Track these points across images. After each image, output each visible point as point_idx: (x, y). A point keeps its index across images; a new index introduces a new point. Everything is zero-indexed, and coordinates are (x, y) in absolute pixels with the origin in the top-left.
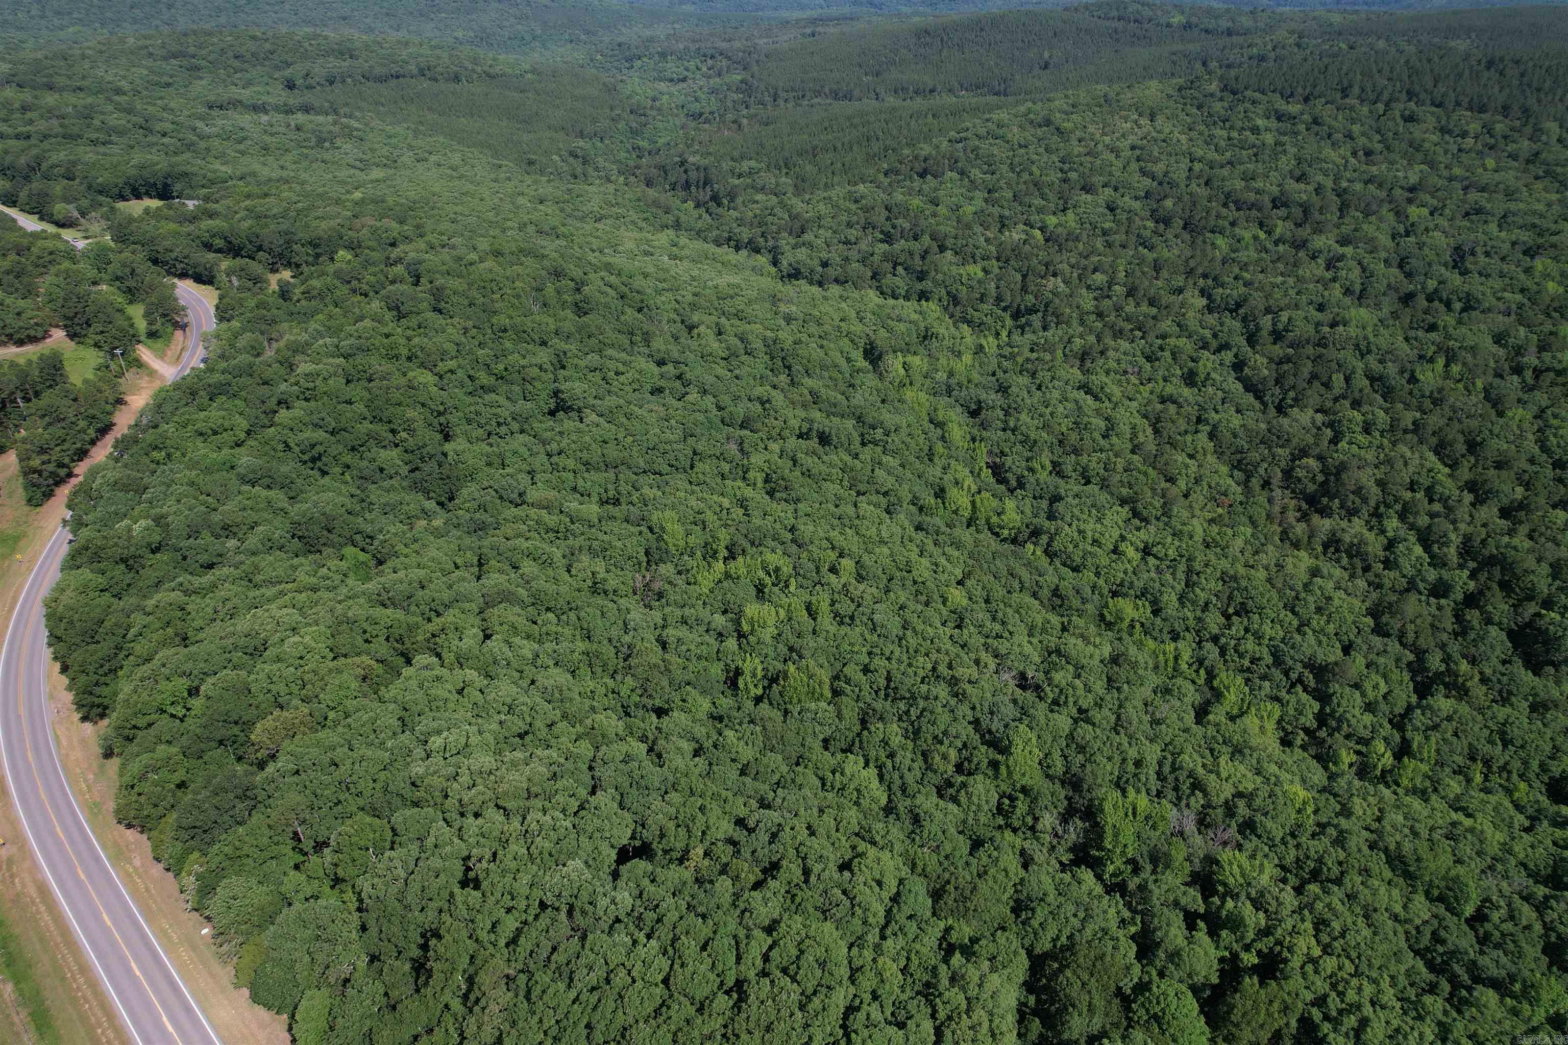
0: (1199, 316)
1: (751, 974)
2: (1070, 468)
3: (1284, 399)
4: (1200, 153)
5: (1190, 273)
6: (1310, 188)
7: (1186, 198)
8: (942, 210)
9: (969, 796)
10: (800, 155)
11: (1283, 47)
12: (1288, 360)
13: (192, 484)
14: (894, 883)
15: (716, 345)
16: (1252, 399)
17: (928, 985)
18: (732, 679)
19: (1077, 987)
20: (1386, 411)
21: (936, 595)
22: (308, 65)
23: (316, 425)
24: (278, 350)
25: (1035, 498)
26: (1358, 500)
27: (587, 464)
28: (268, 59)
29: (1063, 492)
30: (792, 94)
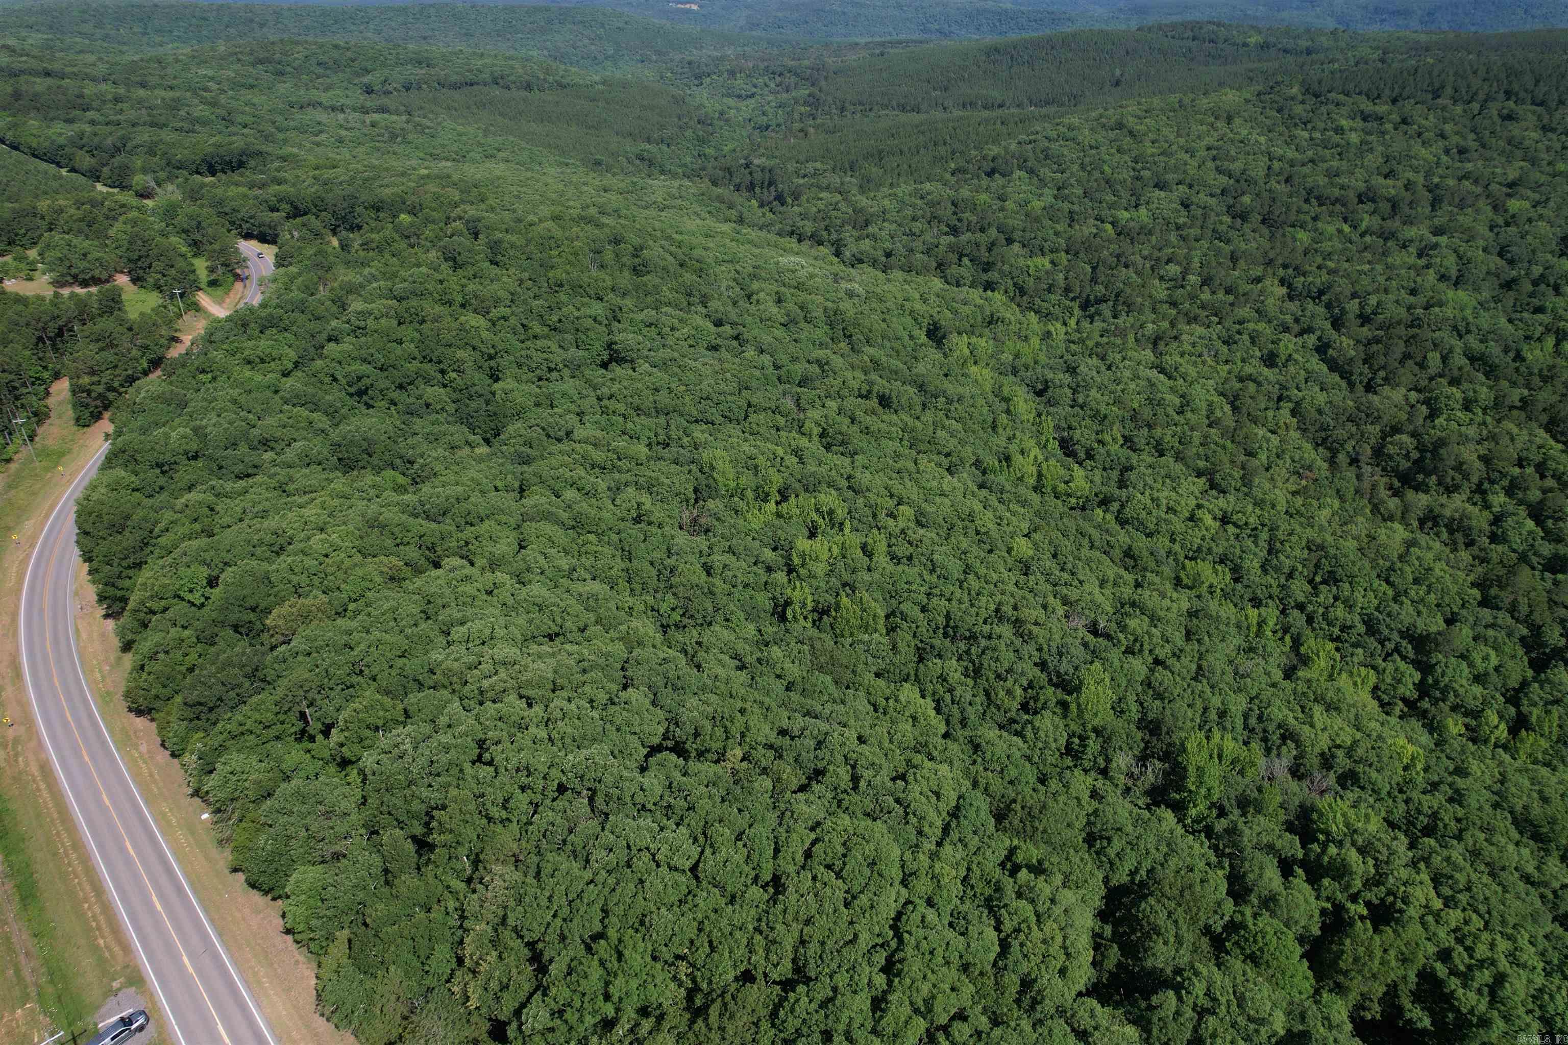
0: (1278, 303)
1: (791, 869)
2: (1143, 441)
3: (1372, 379)
4: (1279, 152)
5: (1270, 262)
6: (1400, 184)
7: (1265, 194)
8: (1009, 204)
9: (1036, 731)
10: (866, 158)
11: (1366, 63)
12: (1378, 341)
13: (235, 402)
14: (954, 796)
15: (775, 310)
16: (1338, 378)
17: (989, 899)
18: (780, 612)
19: (1163, 915)
20: (1490, 388)
21: (1000, 544)
22: (386, 72)
23: (364, 360)
24: (332, 289)
25: (1104, 469)
26: (1458, 477)
27: (638, 409)
28: (348, 66)
29: (1135, 463)
30: (860, 108)
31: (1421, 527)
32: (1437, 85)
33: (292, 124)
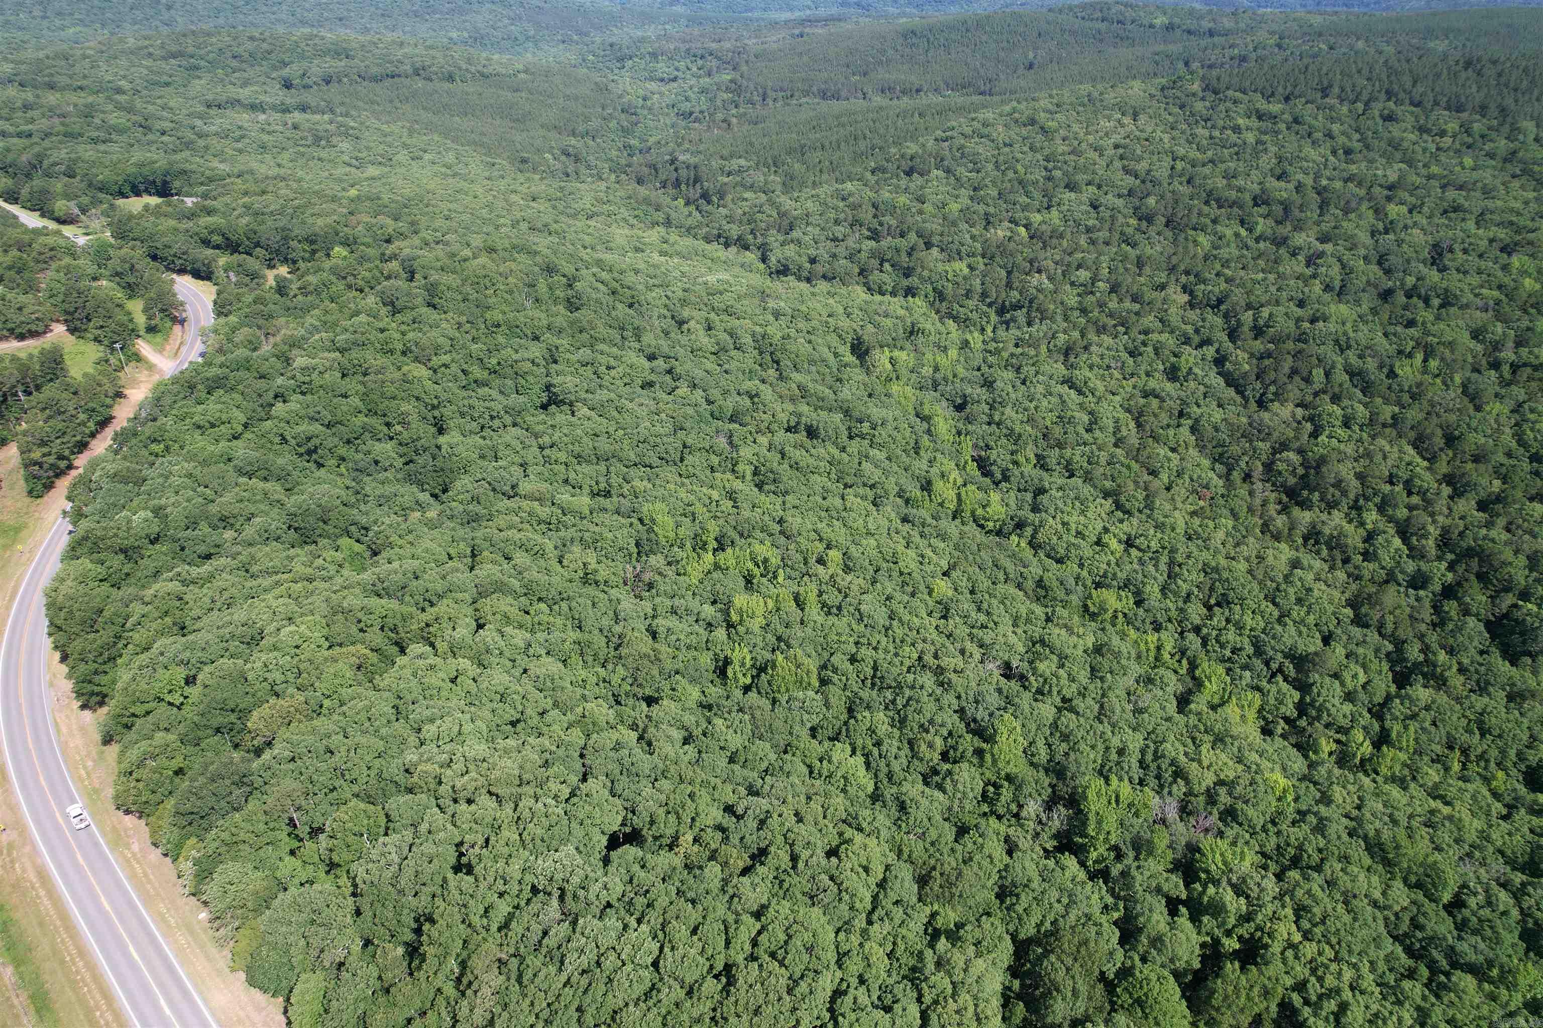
0: (1181, 312)
1: (740, 959)
2: (1054, 461)
3: (1264, 393)
4: (1182, 152)
5: (1172, 269)
6: (1291, 186)
7: (1169, 196)
8: (928, 207)
9: (955, 783)
10: (789, 153)
11: (1264, 48)
12: (1269, 355)
13: (190, 476)
14: (881, 869)
15: (706, 340)
16: (1233, 394)
17: (914, 969)
18: (722, 669)
19: (1062, 973)
20: (1366, 405)
21: (922, 587)
22: (305, 64)
23: (312, 419)
24: (275, 345)
25: (1019, 490)
26: (1338, 493)
27: (578, 457)
28: (264, 58)
29: (1047, 486)
30: (781, 94)
31: (1305, 545)
32: (1326, 83)
33: (213, 128)
